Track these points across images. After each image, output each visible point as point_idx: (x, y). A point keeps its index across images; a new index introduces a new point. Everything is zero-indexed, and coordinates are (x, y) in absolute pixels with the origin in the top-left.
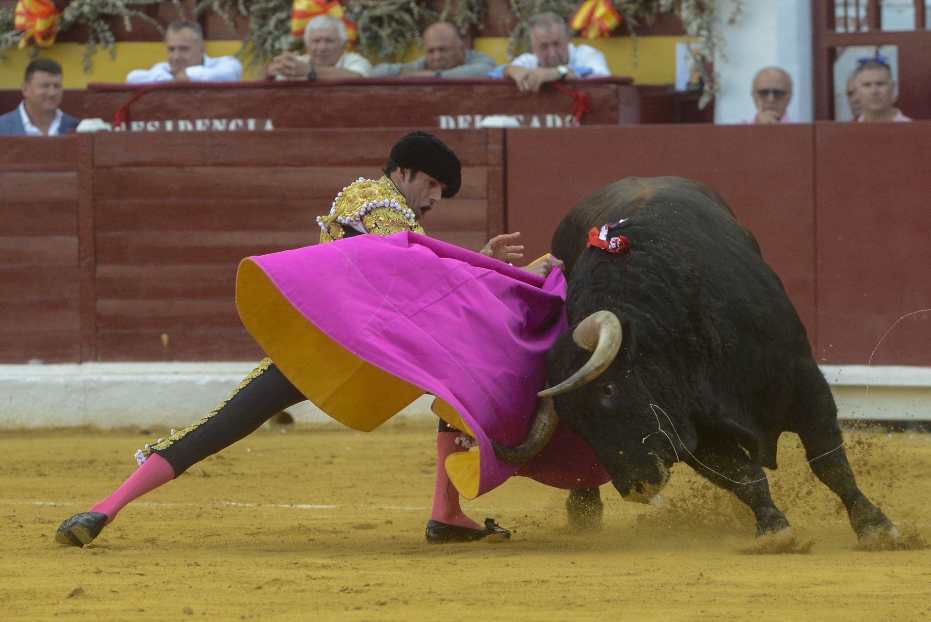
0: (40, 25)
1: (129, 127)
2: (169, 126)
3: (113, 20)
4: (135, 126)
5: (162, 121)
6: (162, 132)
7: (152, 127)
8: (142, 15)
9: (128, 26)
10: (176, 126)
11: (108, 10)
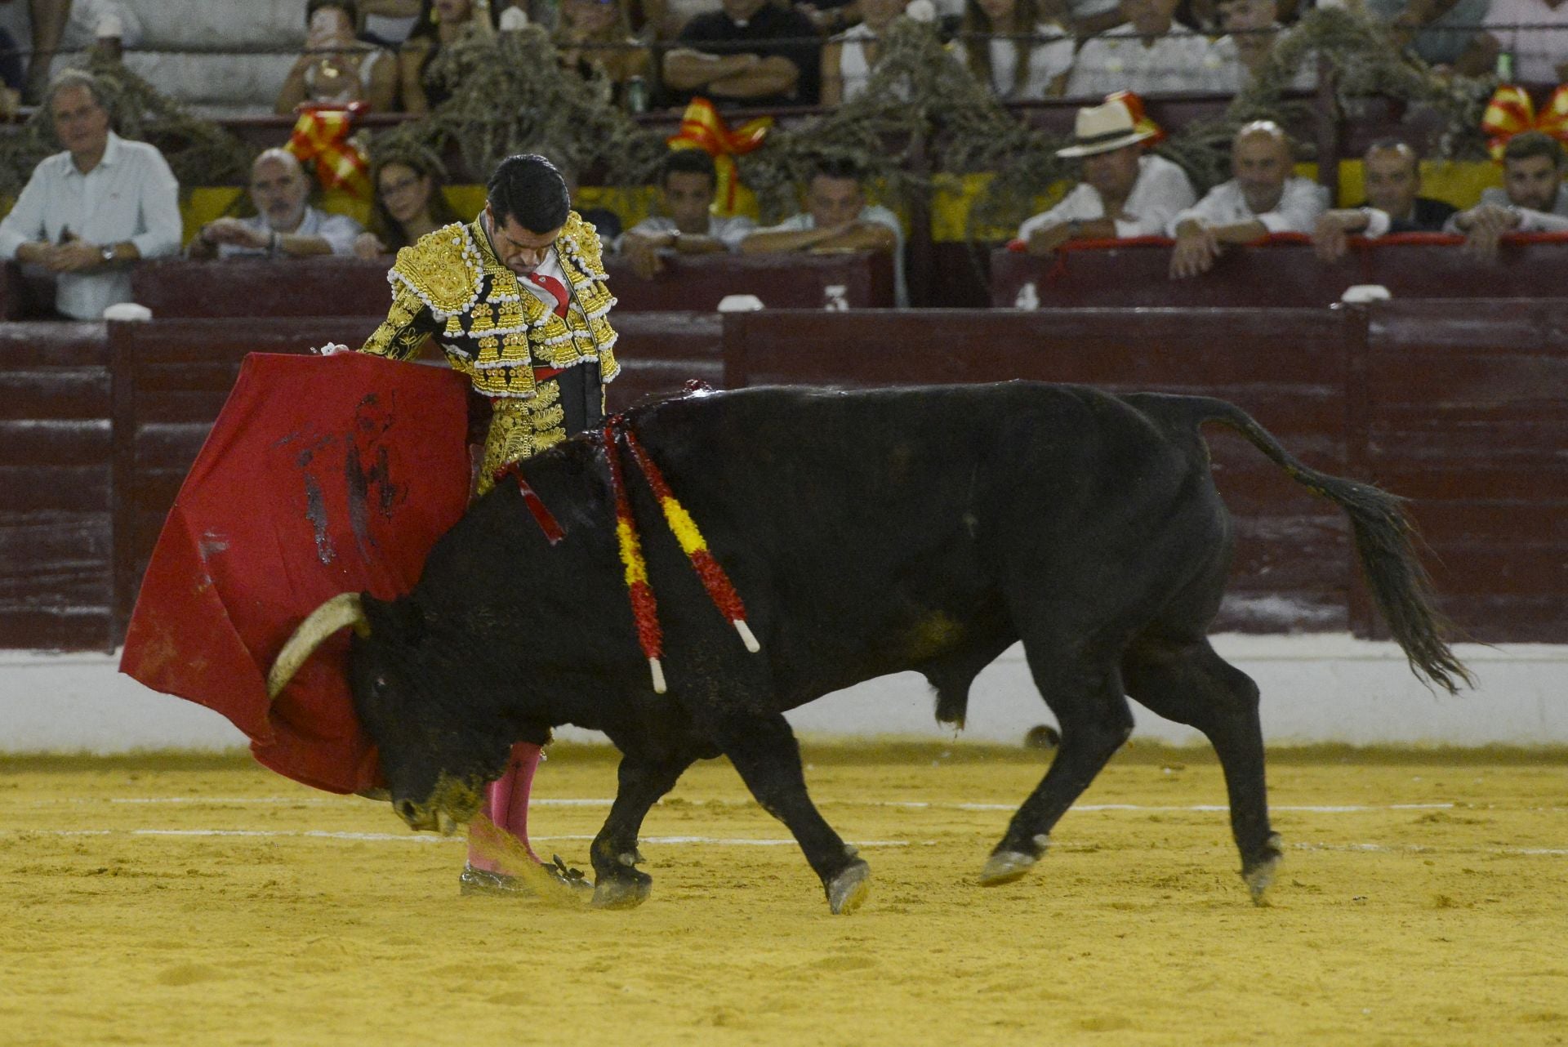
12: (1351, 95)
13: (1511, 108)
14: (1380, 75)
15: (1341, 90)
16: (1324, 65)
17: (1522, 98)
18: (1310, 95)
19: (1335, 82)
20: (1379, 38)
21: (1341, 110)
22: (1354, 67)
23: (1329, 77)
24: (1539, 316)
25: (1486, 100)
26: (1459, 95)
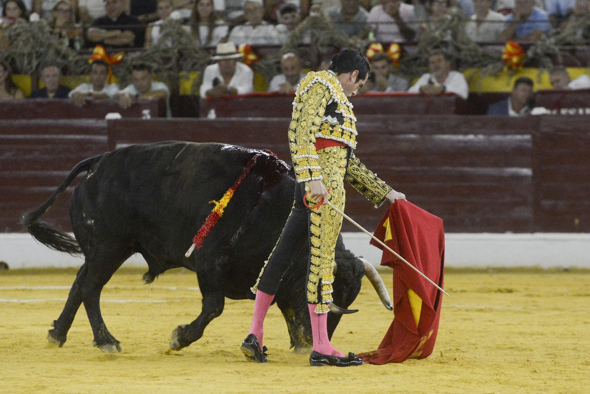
0: (515, 59)
1: (559, 112)
2: (581, 111)
3: (552, 56)
4: (564, 111)
5: (577, 108)
6: (577, 114)
7: (572, 112)
8: (568, 54)
9: (560, 59)
10: (584, 112)
11: (550, 52)
12: (322, 45)
13: (376, 51)
14: (332, 39)
15: (319, 44)
16: (313, 35)
17: (379, 47)
18: (308, 46)
19: (317, 41)
20: (331, 26)
21: (318, 51)
22: (323, 36)
23: (314, 39)
24: (385, 121)
25: (367, 47)
26: (358, 46)
